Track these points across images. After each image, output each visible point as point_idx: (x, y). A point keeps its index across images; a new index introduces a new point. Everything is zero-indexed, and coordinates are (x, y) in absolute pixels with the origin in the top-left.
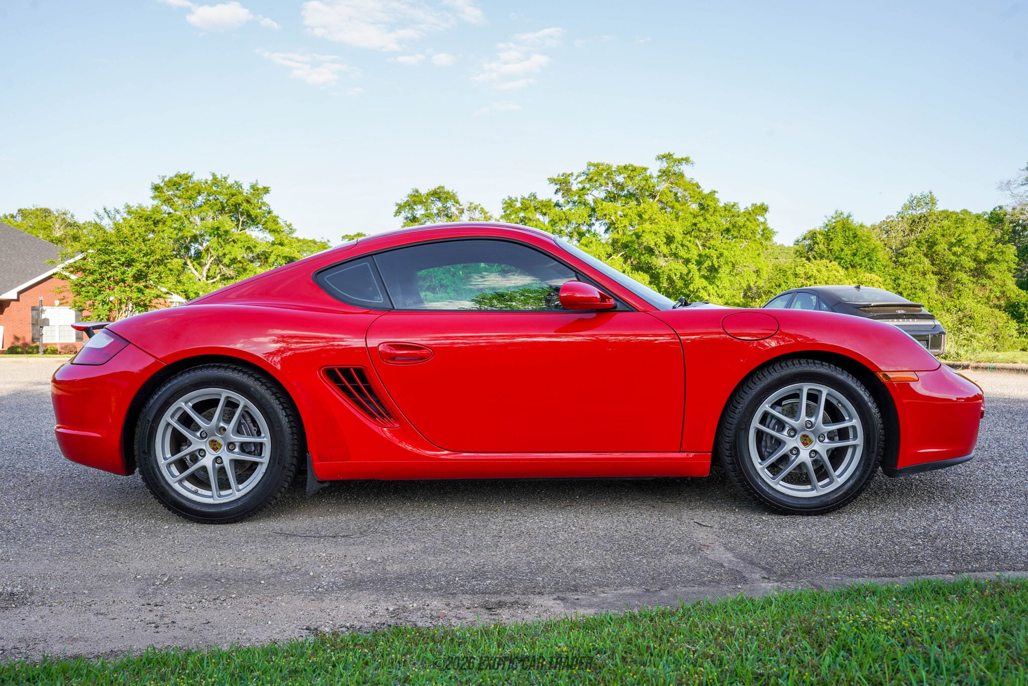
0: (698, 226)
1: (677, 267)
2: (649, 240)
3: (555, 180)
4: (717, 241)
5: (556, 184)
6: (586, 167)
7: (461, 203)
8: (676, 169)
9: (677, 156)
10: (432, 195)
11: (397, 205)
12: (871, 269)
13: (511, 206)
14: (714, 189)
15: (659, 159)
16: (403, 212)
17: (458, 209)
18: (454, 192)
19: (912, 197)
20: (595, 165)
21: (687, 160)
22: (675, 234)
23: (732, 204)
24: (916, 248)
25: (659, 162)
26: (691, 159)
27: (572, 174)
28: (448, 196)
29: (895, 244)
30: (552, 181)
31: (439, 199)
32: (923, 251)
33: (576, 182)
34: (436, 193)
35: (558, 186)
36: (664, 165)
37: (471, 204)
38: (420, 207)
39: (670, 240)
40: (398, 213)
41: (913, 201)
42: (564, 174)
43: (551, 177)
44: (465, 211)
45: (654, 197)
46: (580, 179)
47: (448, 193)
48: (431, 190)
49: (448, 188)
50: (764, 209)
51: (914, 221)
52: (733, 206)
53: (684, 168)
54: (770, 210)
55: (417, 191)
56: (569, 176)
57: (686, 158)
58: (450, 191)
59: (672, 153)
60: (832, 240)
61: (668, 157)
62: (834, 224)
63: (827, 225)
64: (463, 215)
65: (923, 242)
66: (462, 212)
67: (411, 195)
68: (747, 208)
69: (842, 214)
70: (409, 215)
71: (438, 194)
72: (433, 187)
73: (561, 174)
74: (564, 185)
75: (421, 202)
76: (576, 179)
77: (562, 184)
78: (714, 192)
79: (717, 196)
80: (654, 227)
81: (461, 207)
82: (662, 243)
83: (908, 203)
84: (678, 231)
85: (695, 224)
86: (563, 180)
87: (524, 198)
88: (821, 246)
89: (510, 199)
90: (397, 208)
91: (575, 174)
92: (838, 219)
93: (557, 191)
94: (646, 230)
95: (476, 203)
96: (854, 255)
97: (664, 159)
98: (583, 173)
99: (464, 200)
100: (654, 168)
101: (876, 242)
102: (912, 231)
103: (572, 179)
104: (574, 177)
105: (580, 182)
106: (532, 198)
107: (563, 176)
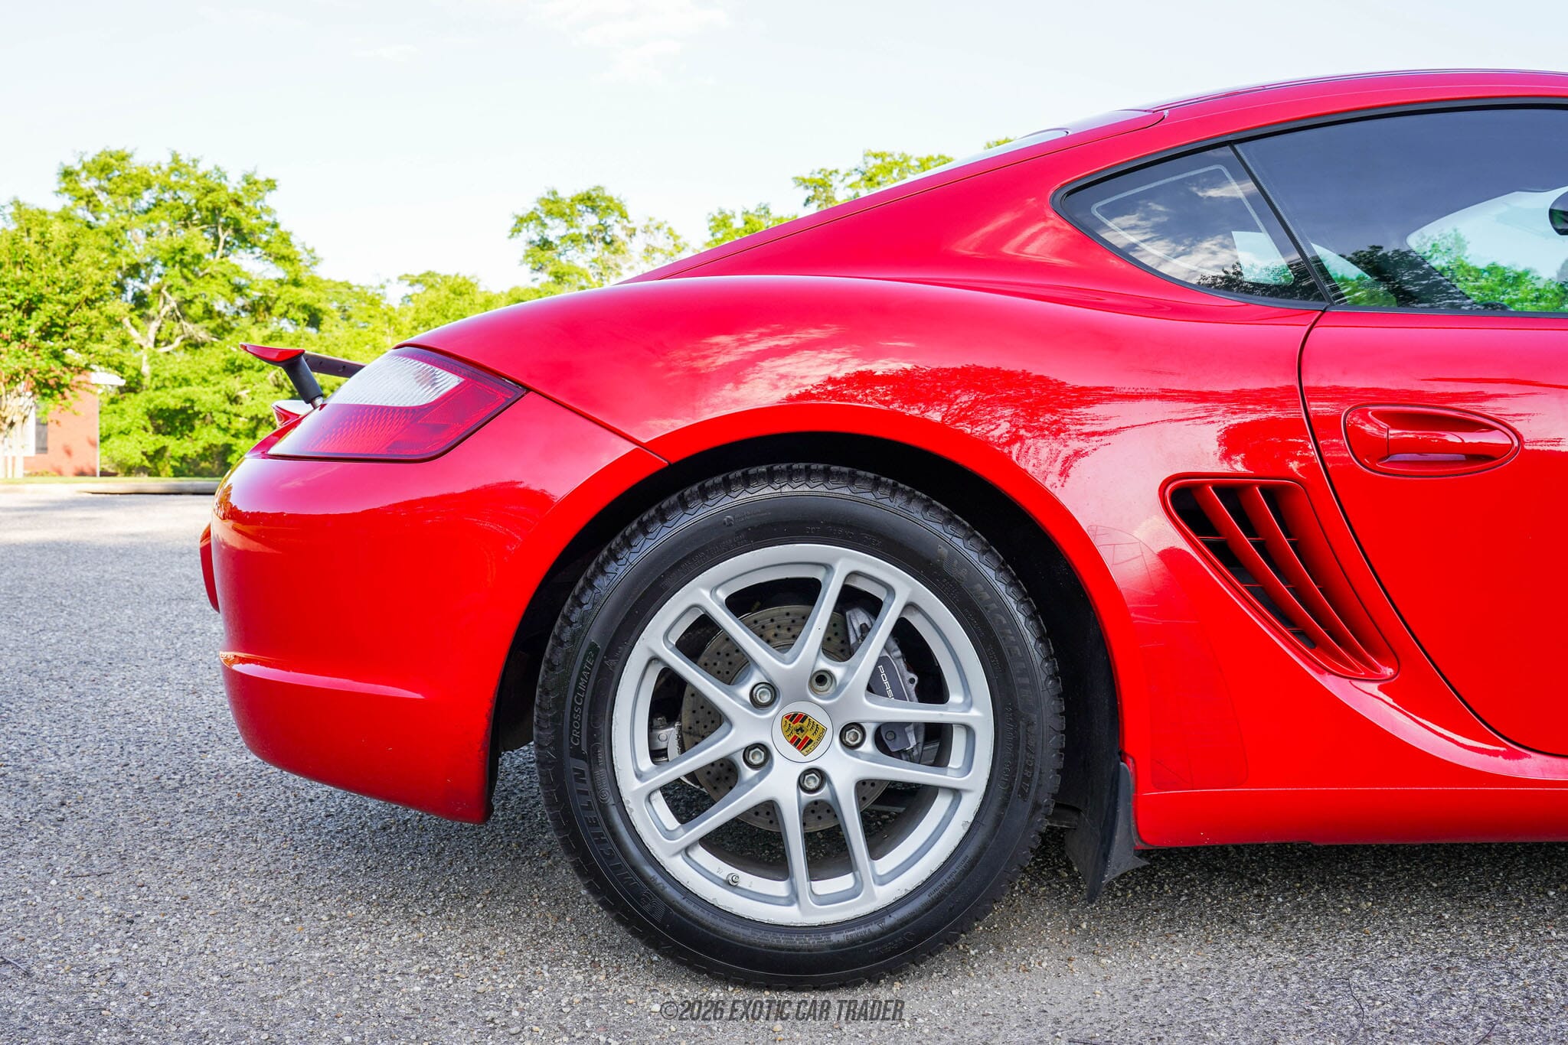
3: (804, 180)
5: (807, 188)
6: (861, 159)
7: (630, 219)
10: (582, 200)
11: (517, 217)
13: (725, 225)
16: (524, 230)
17: (624, 228)
18: (622, 199)
20: (876, 156)
27: (836, 171)
28: (612, 205)
30: (802, 182)
31: (594, 209)
33: (842, 185)
34: (589, 198)
35: (810, 193)
37: (650, 220)
38: (557, 221)
40: (516, 230)
42: (822, 170)
43: (795, 176)
44: (638, 232)
46: (849, 180)
47: (611, 200)
48: (579, 192)
49: (612, 191)
55: (554, 193)
56: (830, 174)
58: (615, 198)
64: (634, 239)
66: (632, 234)
67: (543, 199)
70: (536, 238)
71: (590, 201)
72: (583, 187)
73: (817, 170)
74: (821, 190)
75: (562, 215)
76: (843, 180)
81: (630, 226)
86: (821, 182)
87: (747, 213)
89: (721, 213)
90: (514, 222)
91: (843, 172)
93: (808, 200)
95: (659, 219)
98: (856, 170)
99: (637, 215)
103: (835, 180)
104: (840, 177)
105: (851, 186)
106: (763, 212)
107: (819, 173)
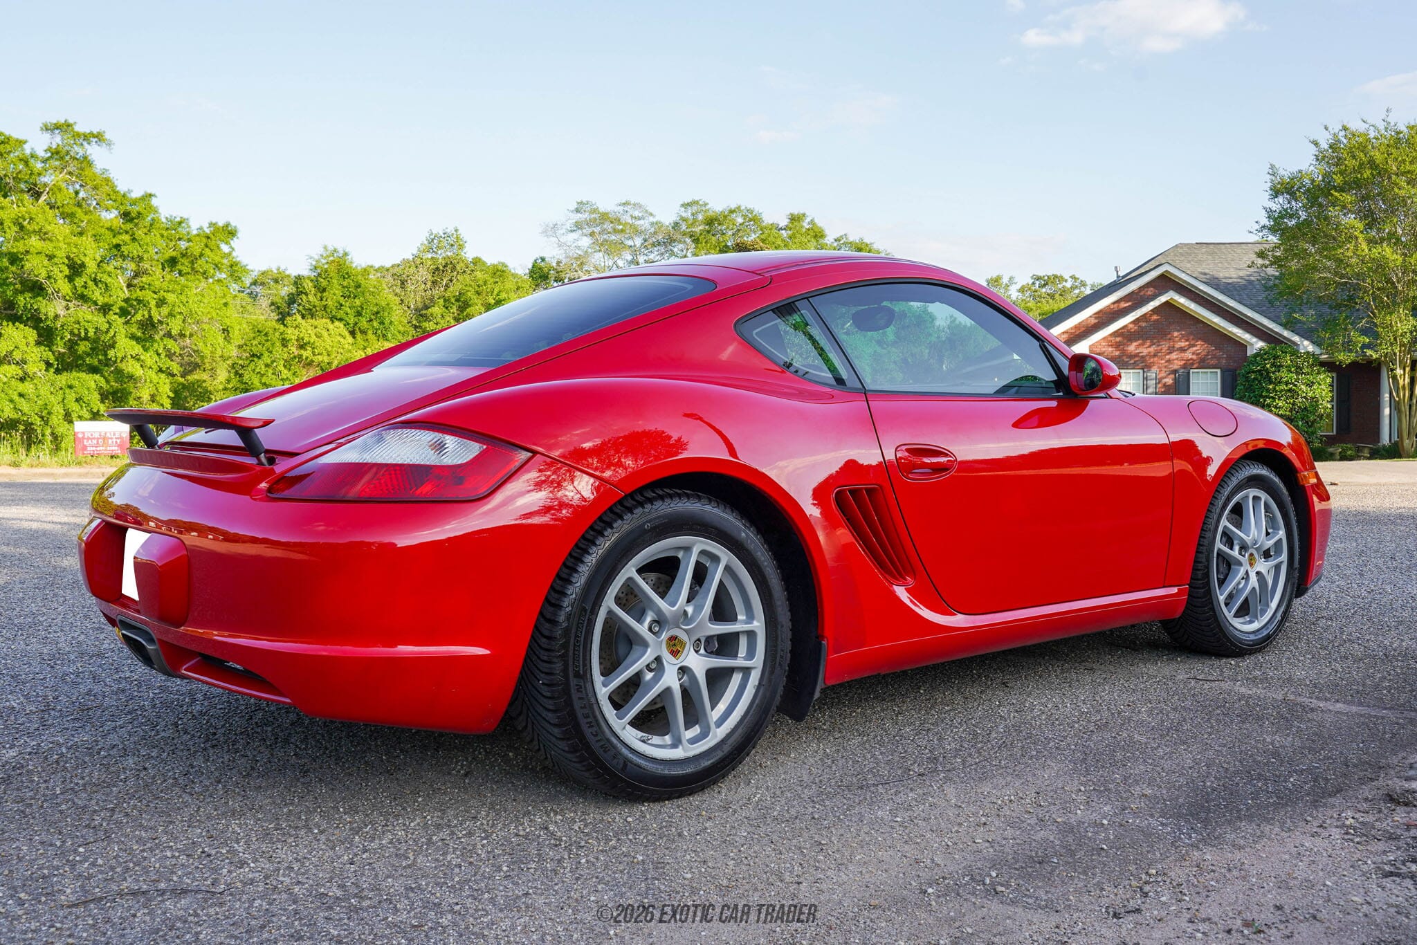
0: (123, 249)
1: (89, 317)
2: (36, 267)
4: (158, 277)
8: (79, 151)
9: (80, 128)
12: (384, 336)
14: (149, 192)
15: (47, 129)
19: (432, 234)
21: (99, 137)
22: (87, 260)
23: (178, 219)
24: (444, 309)
25: (47, 136)
26: (107, 136)
29: (414, 300)
32: (453, 313)
36: (57, 140)
39: (75, 269)
41: (433, 240)
45: (37, 195)
50: (229, 232)
51: (437, 269)
52: (180, 223)
53: (94, 151)
54: (239, 235)
57: (98, 133)
59: (71, 121)
60: (324, 290)
61: (63, 128)
62: (326, 266)
63: (316, 268)
65: (453, 300)
68: (201, 228)
69: (335, 251)
78: (151, 195)
79: (154, 202)
80: (48, 247)
82: (61, 275)
83: (426, 242)
84: (91, 253)
85: (117, 246)
88: (311, 298)
92: (332, 258)
94: (32, 250)
96: (359, 314)
97: (57, 131)
100: (39, 144)
101: (388, 296)
102: (434, 283)
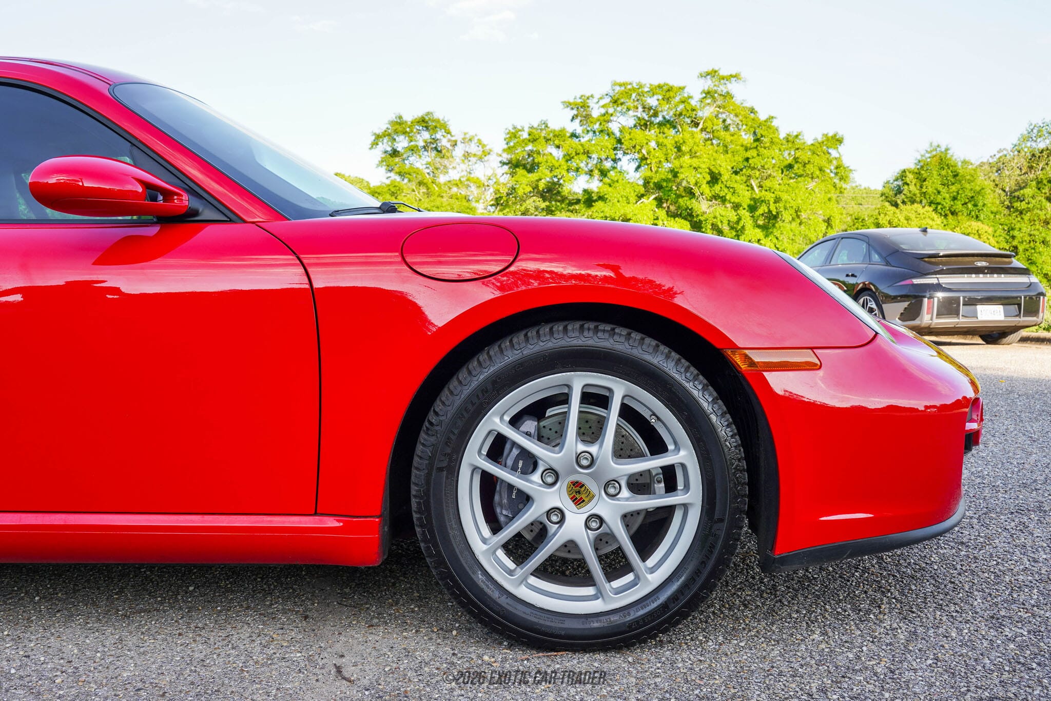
0: (750, 161)
1: (723, 213)
2: (688, 177)
3: (570, 104)
4: (777, 181)
5: (572, 109)
6: (610, 87)
7: (453, 134)
8: (722, 89)
9: (724, 72)
10: (418, 122)
11: (375, 134)
12: (977, 217)
13: (515, 137)
14: (772, 115)
15: (702, 77)
16: (380, 144)
17: (449, 141)
18: (446, 120)
19: (1032, 124)
20: (620, 85)
21: (736, 77)
22: (723, 171)
23: (795, 134)
24: (1036, 190)
25: (702, 80)
26: (743, 75)
27: (592, 96)
28: (438, 125)
29: (1009, 185)
30: (568, 105)
31: (427, 128)
32: (1045, 193)
33: (597, 106)
34: (423, 121)
35: (575, 112)
36: (708, 84)
37: (465, 134)
38: (402, 137)
39: (714, 178)
40: (374, 144)
41: (1032, 130)
42: (582, 96)
43: (566, 99)
44: (459, 143)
45: (697, 125)
46: (602, 102)
47: (438, 121)
48: (416, 117)
49: (439, 115)
50: (837, 140)
51: (1033, 155)
52: (797, 136)
53: (733, 87)
54: (845, 141)
55: (400, 117)
56: (588, 98)
57: (736, 74)
58: (441, 120)
59: (717, 69)
60: (925, 180)
61: (712, 74)
62: (929, 160)
63: (919, 161)
64: (456, 148)
65: (1045, 182)
66: (455, 144)
67: (392, 122)
68: (816, 139)
69: (938, 146)
70: (389, 149)
71: (425, 123)
72: (419, 113)
73: (578, 96)
74: (582, 110)
75: (404, 133)
76: (598, 102)
77: (581, 110)
78: (772, 117)
79: (775, 123)
80: (695, 162)
81: (453, 139)
82: (705, 182)
83: (1026, 133)
84: (724, 165)
85: (747, 159)
86: (581, 104)
87: (532, 127)
88: (912, 188)
89: (515, 128)
90: (373, 138)
91: (597, 96)
92: (934, 153)
93: (573, 118)
94: (684, 165)
95: (471, 133)
96: (955, 199)
97: (709, 77)
98: (607, 95)
99: (457, 131)
101: (982, 181)
102: (1031, 168)
103: (591, 103)
104: (595, 100)
105: (603, 106)
106: (543, 127)
107: (580, 98)
